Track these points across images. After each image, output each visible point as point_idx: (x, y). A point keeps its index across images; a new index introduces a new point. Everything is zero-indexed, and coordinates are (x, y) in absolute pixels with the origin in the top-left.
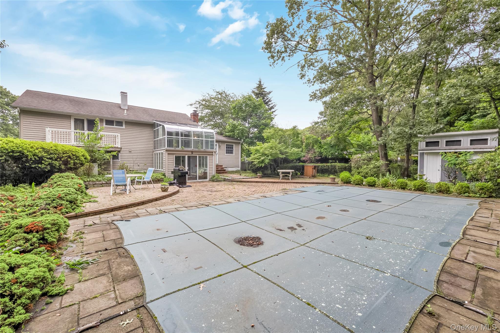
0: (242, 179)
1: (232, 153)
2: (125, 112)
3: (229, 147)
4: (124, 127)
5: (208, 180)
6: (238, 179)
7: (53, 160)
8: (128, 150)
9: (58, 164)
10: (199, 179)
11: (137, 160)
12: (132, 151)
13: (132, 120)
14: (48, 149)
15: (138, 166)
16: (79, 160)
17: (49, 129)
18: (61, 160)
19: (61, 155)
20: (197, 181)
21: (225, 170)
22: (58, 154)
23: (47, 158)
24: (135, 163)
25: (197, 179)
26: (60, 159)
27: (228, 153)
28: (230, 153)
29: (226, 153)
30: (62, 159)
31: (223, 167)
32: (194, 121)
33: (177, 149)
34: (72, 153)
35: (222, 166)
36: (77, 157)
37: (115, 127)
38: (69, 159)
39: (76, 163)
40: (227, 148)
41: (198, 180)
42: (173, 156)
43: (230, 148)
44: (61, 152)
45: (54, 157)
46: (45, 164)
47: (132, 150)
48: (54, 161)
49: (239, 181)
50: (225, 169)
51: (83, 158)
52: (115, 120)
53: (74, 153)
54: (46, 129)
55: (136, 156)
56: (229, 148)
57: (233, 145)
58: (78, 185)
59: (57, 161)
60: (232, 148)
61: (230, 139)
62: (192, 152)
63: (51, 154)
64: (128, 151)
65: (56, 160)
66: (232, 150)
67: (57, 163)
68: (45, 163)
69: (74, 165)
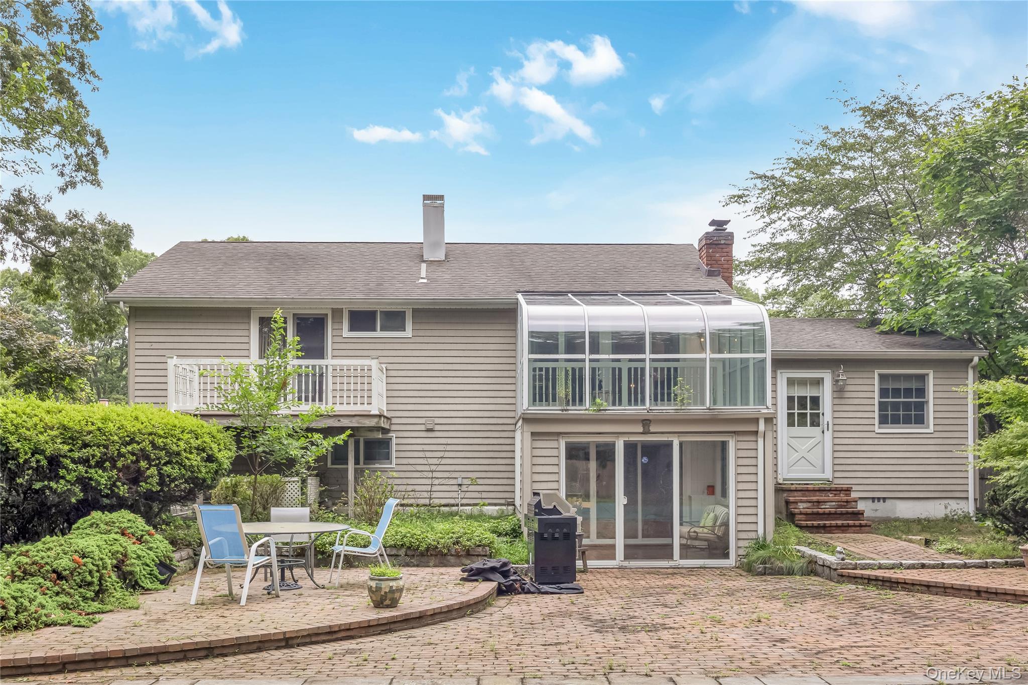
0: (909, 567)
1: (920, 420)
2: (423, 273)
3: (902, 386)
4: (409, 332)
5: (732, 561)
6: (880, 567)
7: (90, 467)
8: (422, 421)
9: (103, 481)
10: (682, 557)
11: (444, 461)
12: (437, 428)
13: (434, 302)
14: (77, 428)
15: (456, 488)
16: (181, 464)
17: (175, 361)
18: (114, 466)
19: (113, 450)
20: (671, 563)
21: (858, 514)
22: (106, 447)
23: (74, 461)
24: (435, 475)
25: (670, 557)
26: (113, 461)
27: (896, 421)
28: (907, 421)
29: (883, 420)
30: (119, 464)
31: (854, 495)
32: (710, 274)
33: (575, 410)
34: (152, 443)
35: (848, 491)
36: (169, 454)
37: (379, 334)
38: (143, 464)
39: (169, 476)
40: (884, 393)
41: (677, 560)
42: (553, 444)
43: (908, 392)
44: (116, 438)
45: (93, 456)
46: (68, 481)
47: (437, 421)
48: (93, 471)
49: (877, 579)
50: (861, 506)
51: (195, 460)
52: (379, 308)
53: (160, 442)
54: (169, 361)
55: (441, 448)
56: (896, 392)
57: (922, 378)
58: (76, 557)
59: (105, 469)
60: (921, 392)
61: (913, 346)
62: (646, 423)
63: (86, 445)
64: (423, 428)
65: (100, 465)
66: (921, 406)
67: (101, 477)
68: (68, 477)
69: (161, 483)
